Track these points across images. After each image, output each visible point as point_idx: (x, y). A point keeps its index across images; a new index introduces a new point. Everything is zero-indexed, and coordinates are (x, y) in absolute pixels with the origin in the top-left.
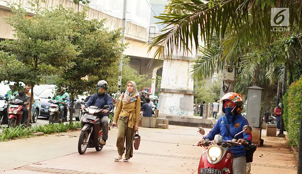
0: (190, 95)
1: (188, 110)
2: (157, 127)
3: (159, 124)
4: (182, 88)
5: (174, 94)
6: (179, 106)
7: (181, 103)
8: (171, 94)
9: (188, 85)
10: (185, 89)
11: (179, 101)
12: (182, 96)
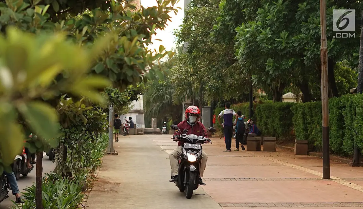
0: (142, 113)
1: (141, 124)
2: (138, 134)
3: (139, 133)
4: (137, 109)
5: (132, 114)
6: (136, 121)
7: (137, 119)
8: (130, 114)
9: (140, 107)
10: (139, 109)
11: (136, 118)
12: (137, 114)
